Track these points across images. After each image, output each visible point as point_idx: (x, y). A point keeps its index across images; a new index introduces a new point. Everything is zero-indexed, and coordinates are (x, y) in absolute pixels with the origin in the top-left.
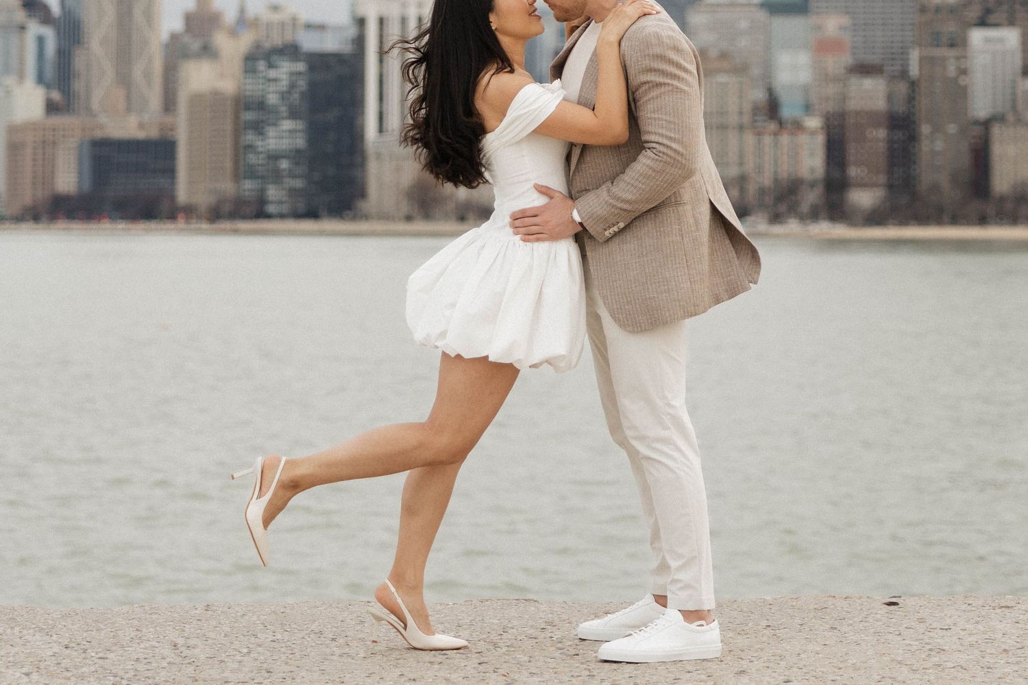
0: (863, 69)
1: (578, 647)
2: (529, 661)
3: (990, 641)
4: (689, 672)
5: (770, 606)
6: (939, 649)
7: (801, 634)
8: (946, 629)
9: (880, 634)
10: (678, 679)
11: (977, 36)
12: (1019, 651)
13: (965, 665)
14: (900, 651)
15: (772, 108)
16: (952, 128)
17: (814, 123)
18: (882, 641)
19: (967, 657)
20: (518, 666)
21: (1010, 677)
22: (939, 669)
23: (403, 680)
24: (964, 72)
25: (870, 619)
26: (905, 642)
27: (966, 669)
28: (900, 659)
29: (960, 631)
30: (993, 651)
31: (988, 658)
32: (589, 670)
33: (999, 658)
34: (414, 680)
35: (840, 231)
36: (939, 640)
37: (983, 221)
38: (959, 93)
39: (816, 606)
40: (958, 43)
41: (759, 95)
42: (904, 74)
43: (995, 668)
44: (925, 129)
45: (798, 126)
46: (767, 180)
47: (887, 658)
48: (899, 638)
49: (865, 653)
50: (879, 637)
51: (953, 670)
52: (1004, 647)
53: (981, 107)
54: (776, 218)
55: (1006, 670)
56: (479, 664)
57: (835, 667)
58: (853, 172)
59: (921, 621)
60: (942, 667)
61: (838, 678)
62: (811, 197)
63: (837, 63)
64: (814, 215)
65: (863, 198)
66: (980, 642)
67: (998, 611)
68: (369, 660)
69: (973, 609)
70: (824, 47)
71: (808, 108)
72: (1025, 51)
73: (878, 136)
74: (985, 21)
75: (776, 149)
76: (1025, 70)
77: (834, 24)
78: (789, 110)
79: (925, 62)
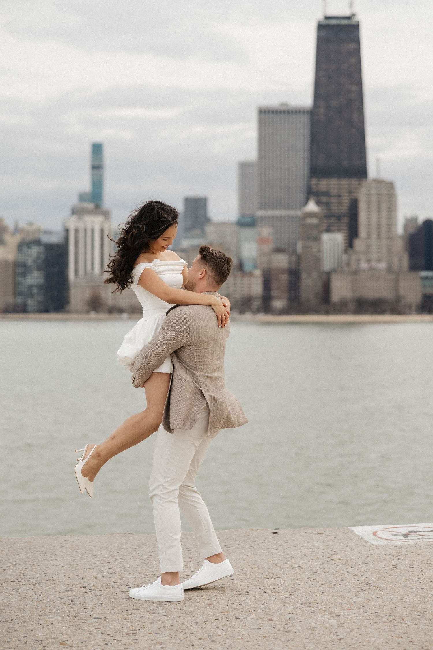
0: (279, 250)
1: (149, 559)
2: (129, 567)
3: (312, 552)
4: (192, 572)
5: (227, 535)
6: (292, 557)
7: (238, 550)
8: (296, 546)
9: (269, 549)
10: (188, 576)
11: (326, 237)
12: (323, 558)
13: (301, 566)
14: (277, 559)
15: (240, 267)
16: (315, 275)
17: (258, 273)
18: (270, 553)
19: (303, 561)
20: (124, 569)
21: (319, 572)
22: (291, 568)
23: (78, 578)
24: (319, 251)
25: (266, 541)
26: (279, 553)
27: (301, 568)
28: (276, 563)
29: (301, 547)
30: (313, 558)
31: (311, 562)
32: (153, 571)
33: (315, 562)
34: (82, 578)
35: (269, 318)
36: (292, 552)
37: (327, 313)
38: (317, 260)
39: (245, 535)
40: (317, 239)
42: (294, 252)
43: (313, 567)
44: (304, 275)
45: (251, 274)
47: (271, 563)
48: (277, 552)
49: (263, 560)
50: (269, 551)
51: (296, 568)
52: (318, 555)
53: (327, 265)
54: (242, 312)
55: (317, 568)
56: (109, 569)
57: (250, 568)
58: (275, 293)
59: (286, 542)
60: (292, 567)
61: (251, 573)
62: (257, 304)
63: (267, 248)
64: (258, 311)
65: (278, 304)
66: (308, 552)
67: (317, 536)
68: (64, 568)
69: (307, 535)
70: (262, 241)
71: (255, 266)
72: (345, 243)
73: (284, 278)
74: (328, 230)
75: (242, 284)
76: (346, 251)
77: (266, 231)
78: (248, 267)
79: (304, 247)
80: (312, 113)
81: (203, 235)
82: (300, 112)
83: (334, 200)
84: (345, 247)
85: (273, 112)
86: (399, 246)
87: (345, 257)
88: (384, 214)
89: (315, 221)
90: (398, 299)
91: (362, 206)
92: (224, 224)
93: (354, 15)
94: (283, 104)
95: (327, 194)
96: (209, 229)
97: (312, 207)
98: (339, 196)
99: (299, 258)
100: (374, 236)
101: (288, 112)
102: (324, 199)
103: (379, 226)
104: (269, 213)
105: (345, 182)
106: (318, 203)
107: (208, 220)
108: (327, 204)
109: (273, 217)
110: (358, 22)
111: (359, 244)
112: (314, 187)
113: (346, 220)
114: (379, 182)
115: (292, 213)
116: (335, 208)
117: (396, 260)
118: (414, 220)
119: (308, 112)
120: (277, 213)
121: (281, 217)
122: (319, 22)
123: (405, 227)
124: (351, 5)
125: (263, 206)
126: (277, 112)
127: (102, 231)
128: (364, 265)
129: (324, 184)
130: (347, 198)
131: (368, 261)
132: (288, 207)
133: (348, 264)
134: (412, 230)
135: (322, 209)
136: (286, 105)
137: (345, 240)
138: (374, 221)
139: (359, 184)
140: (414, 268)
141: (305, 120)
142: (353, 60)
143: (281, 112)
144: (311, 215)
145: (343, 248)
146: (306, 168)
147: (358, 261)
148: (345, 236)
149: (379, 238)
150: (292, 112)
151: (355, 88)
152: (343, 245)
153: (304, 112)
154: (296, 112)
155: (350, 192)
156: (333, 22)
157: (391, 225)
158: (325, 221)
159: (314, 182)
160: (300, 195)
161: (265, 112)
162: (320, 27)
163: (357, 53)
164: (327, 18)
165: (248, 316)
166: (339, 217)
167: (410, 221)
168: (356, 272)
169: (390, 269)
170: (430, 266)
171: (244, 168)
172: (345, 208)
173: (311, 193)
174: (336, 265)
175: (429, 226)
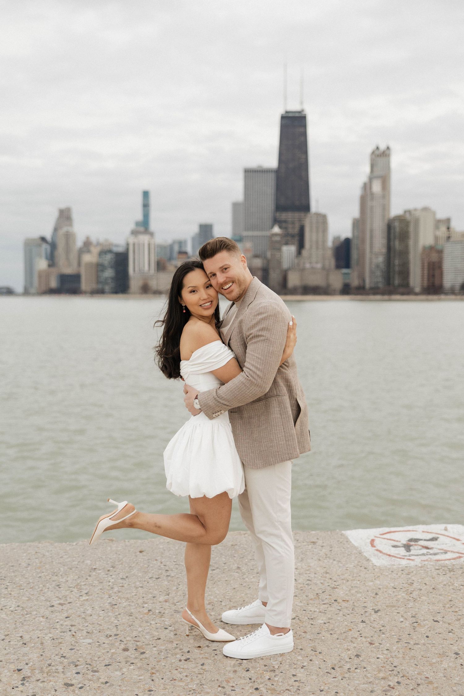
0: (256, 256)
11: (285, 248)
16: (278, 271)
24: (281, 257)
37: (285, 294)
38: (279, 263)
40: (280, 250)
42: (265, 258)
44: (271, 272)
53: (285, 265)
63: (250, 255)
73: (260, 273)
74: (287, 244)
76: (297, 257)
77: (248, 245)
79: (272, 255)
80: (277, 172)
82: (269, 171)
83: (290, 226)
85: (253, 171)
86: (329, 254)
87: (296, 261)
88: (320, 234)
89: (277, 238)
90: (328, 286)
91: (307, 230)
93: (303, 111)
94: (259, 167)
95: (285, 222)
97: (276, 230)
98: (293, 223)
99: (268, 261)
100: (314, 247)
101: (262, 171)
102: (284, 225)
103: (317, 242)
104: (250, 233)
105: (297, 215)
106: (280, 227)
108: (286, 228)
109: (253, 236)
110: (305, 115)
111: (305, 252)
112: (277, 217)
113: (297, 238)
114: (318, 215)
115: (264, 233)
116: (290, 231)
117: (327, 263)
118: (339, 238)
119: (274, 171)
120: (256, 233)
121: (257, 237)
122: (282, 115)
123: (334, 242)
124: (301, 104)
125: (247, 229)
126: (255, 171)
127: (149, 245)
128: (308, 266)
129: (284, 216)
130: (298, 224)
131: (310, 263)
132: (262, 230)
133: (298, 264)
134: (337, 244)
135: (283, 231)
136: (261, 167)
137: (297, 250)
138: (314, 238)
139: (305, 216)
140: (338, 267)
141: (272, 176)
142: (302, 139)
143: (257, 171)
144: (276, 235)
145: (296, 255)
146: (273, 206)
147: (304, 263)
148: (297, 248)
149: (317, 248)
150: (265, 171)
151: (303, 156)
152: (296, 253)
153: (272, 171)
154: (267, 171)
155: (300, 220)
156: (290, 115)
157: (324, 241)
158: (284, 238)
159: (278, 214)
160: (269, 222)
161: (248, 171)
162: (283, 118)
163: (305, 134)
164: (287, 112)
166: (293, 236)
167: (336, 239)
168: (303, 270)
169: (323, 268)
170: (348, 266)
171: (235, 206)
172: (296, 230)
173: (276, 221)
174: (291, 265)
175: (347, 242)
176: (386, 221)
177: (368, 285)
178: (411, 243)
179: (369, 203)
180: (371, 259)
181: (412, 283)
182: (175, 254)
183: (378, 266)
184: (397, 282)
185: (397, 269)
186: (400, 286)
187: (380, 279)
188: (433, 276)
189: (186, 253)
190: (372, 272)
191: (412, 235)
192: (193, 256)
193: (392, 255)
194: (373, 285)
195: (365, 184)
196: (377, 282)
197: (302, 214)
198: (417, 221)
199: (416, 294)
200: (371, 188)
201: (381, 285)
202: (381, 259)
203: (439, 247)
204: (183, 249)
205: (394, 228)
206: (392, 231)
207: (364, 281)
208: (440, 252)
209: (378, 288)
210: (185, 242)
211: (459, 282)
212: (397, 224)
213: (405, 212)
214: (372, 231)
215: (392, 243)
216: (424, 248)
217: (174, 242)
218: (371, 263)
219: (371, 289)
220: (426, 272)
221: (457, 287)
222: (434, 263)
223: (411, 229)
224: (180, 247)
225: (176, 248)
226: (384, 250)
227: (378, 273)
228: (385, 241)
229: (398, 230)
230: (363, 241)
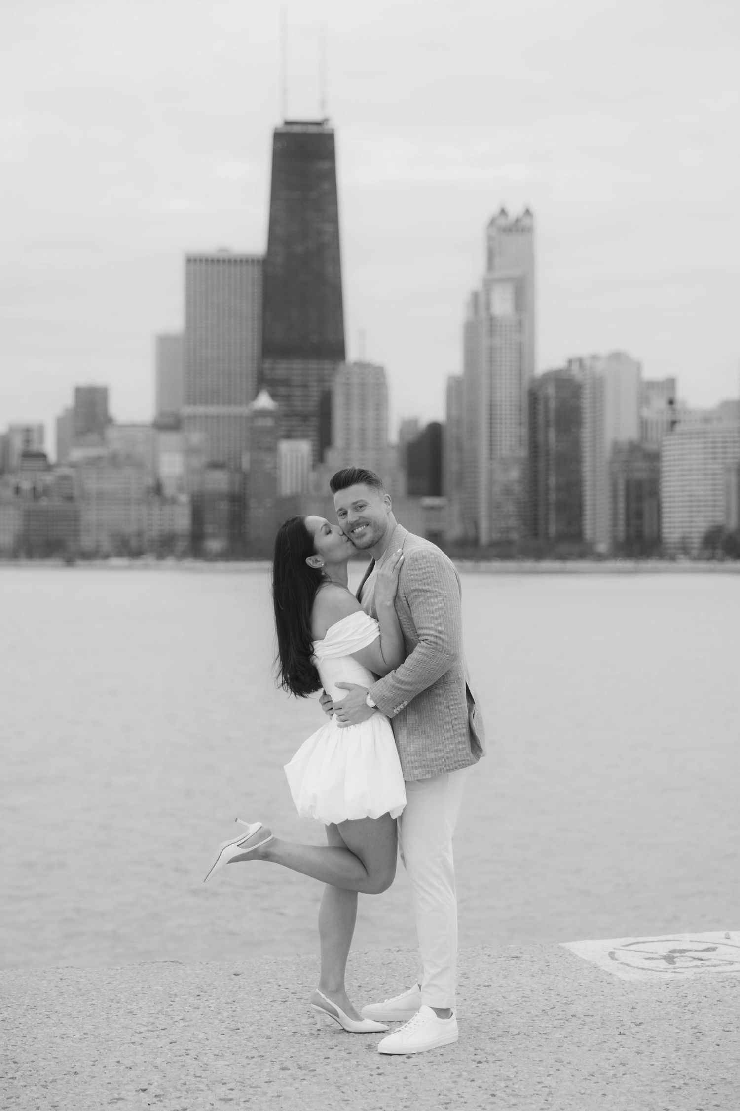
0: (215, 466)
11: (285, 446)
15: (158, 489)
16: (268, 502)
17: (184, 498)
24: (275, 467)
35: (200, 564)
38: (272, 480)
40: (272, 450)
41: (149, 481)
42: (238, 469)
44: (252, 503)
45: (174, 501)
46: (154, 532)
53: (287, 487)
54: (161, 556)
58: (209, 528)
62: (182, 545)
63: (198, 462)
64: (183, 555)
65: (214, 545)
70: (190, 451)
71: (180, 489)
72: (314, 455)
73: (224, 506)
74: (289, 436)
75: (161, 515)
76: (314, 467)
77: (196, 437)
78: (169, 490)
79: (253, 462)
80: (266, 263)
81: (103, 441)
82: (247, 261)
83: (297, 392)
84: (314, 461)
85: (207, 260)
86: (393, 460)
87: (313, 476)
88: (371, 413)
89: (269, 422)
91: (338, 401)
92: (134, 426)
93: (326, 120)
94: (221, 252)
95: (287, 383)
96: (111, 434)
97: (264, 401)
98: (305, 386)
99: (245, 477)
100: (355, 445)
101: (230, 261)
102: (282, 390)
103: (363, 431)
104: (201, 410)
105: (313, 366)
106: (274, 396)
107: (109, 421)
108: (287, 398)
109: (207, 417)
110: (333, 130)
111: (333, 457)
112: (267, 372)
113: (314, 422)
114: (362, 366)
115: (235, 410)
116: (298, 405)
118: (414, 422)
119: (258, 261)
120: (213, 410)
121: (218, 417)
122: (276, 129)
123: (402, 433)
124: (323, 104)
125: (192, 399)
126: (212, 261)
129: (282, 368)
130: (315, 389)
132: (229, 402)
133: (318, 486)
134: (411, 438)
135: (280, 406)
136: (226, 252)
137: (313, 451)
138: (355, 423)
139: (334, 369)
140: (414, 492)
141: (254, 274)
142: (326, 186)
143: (218, 261)
144: (263, 413)
145: (311, 463)
146: (256, 344)
148: (314, 446)
149: (363, 448)
150: (236, 261)
151: (328, 227)
152: (311, 458)
153: (253, 261)
154: (241, 261)
155: (321, 380)
156: (296, 129)
157: (380, 430)
158: (284, 423)
159: (268, 364)
160: (247, 384)
161: (195, 260)
162: (278, 136)
163: (331, 176)
164: (288, 123)
165: (170, 562)
166: (305, 418)
167: (407, 425)
170: (436, 490)
171: (164, 342)
172: (313, 404)
173: (263, 381)
174: (300, 490)
175: (435, 431)
176: (526, 384)
177: (484, 538)
178: (586, 434)
179: (485, 342)
180: (491, 472)
181: (588, 533)
182: (15, 460)
183: (507, 491)
184: (553, 529)
185: (553, 496)
186: (562, 537)
187: (513, 522)
188: (640, 515)
189: (42, 456)
190: (495, 506)
191: (587, 416)
192: (58, 465)
193: (541, 464)
194: (496, 536)
195: (475, 296)
196: (508, 530)
197: (327, 365)
198: (598, 384)
199: (600, 557)
200: (488, 306)
201: (515, 536)
202: (515, 474)
203: (651, 447)
204: (35, 447)
205: (547, 399)
206: (541, 407)
207: (476, 525)
208: (655, 457)
209: (510, 543)
210: (41, 429)
211: (700, 526)
212: (551, 391)
213: (570, 362)
214: (492, 406)
215: (541, 437)
216: (617, 448)
217: (12, 430)
218: (491, 483)
219: (493, 544)
220: (621, 505)
221: (696, 541)
222: (639, 484)
223: (586, 403)
224: (27, 441)
225: (18, 445)
226: (523, 453)
227: (510, 507)
228: (524, 431)
229: (552, 404)
230: (473, 430)
